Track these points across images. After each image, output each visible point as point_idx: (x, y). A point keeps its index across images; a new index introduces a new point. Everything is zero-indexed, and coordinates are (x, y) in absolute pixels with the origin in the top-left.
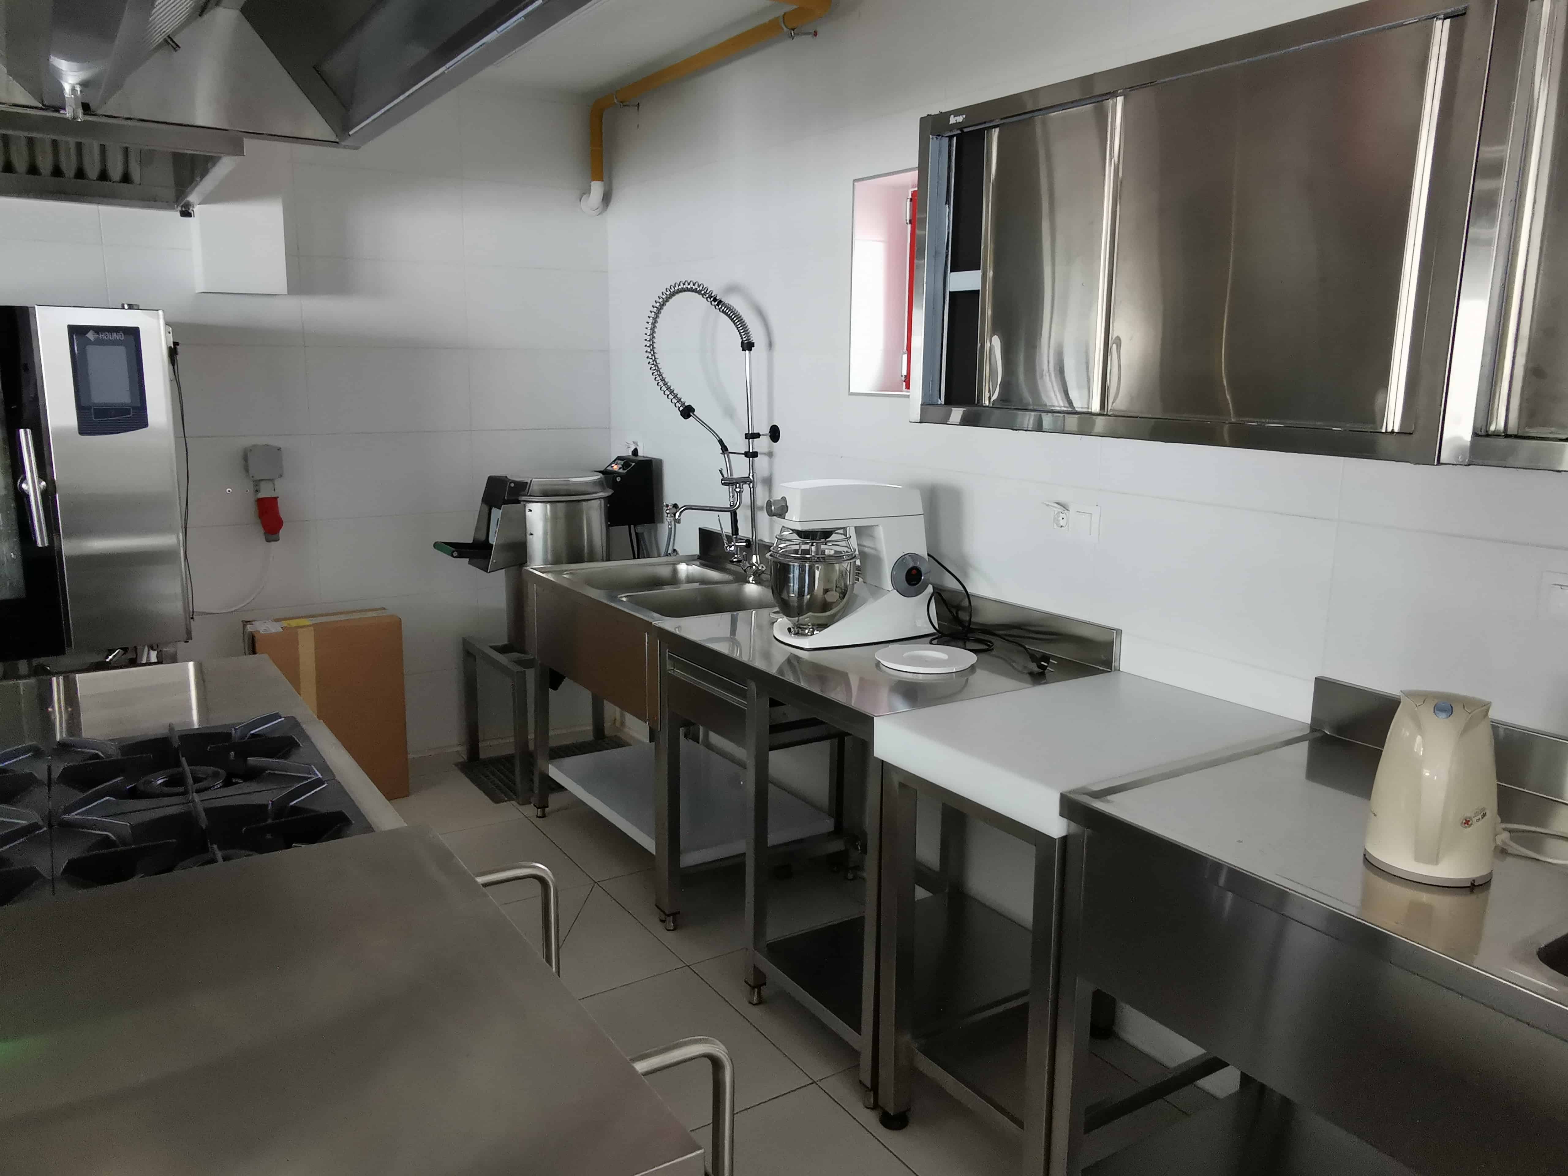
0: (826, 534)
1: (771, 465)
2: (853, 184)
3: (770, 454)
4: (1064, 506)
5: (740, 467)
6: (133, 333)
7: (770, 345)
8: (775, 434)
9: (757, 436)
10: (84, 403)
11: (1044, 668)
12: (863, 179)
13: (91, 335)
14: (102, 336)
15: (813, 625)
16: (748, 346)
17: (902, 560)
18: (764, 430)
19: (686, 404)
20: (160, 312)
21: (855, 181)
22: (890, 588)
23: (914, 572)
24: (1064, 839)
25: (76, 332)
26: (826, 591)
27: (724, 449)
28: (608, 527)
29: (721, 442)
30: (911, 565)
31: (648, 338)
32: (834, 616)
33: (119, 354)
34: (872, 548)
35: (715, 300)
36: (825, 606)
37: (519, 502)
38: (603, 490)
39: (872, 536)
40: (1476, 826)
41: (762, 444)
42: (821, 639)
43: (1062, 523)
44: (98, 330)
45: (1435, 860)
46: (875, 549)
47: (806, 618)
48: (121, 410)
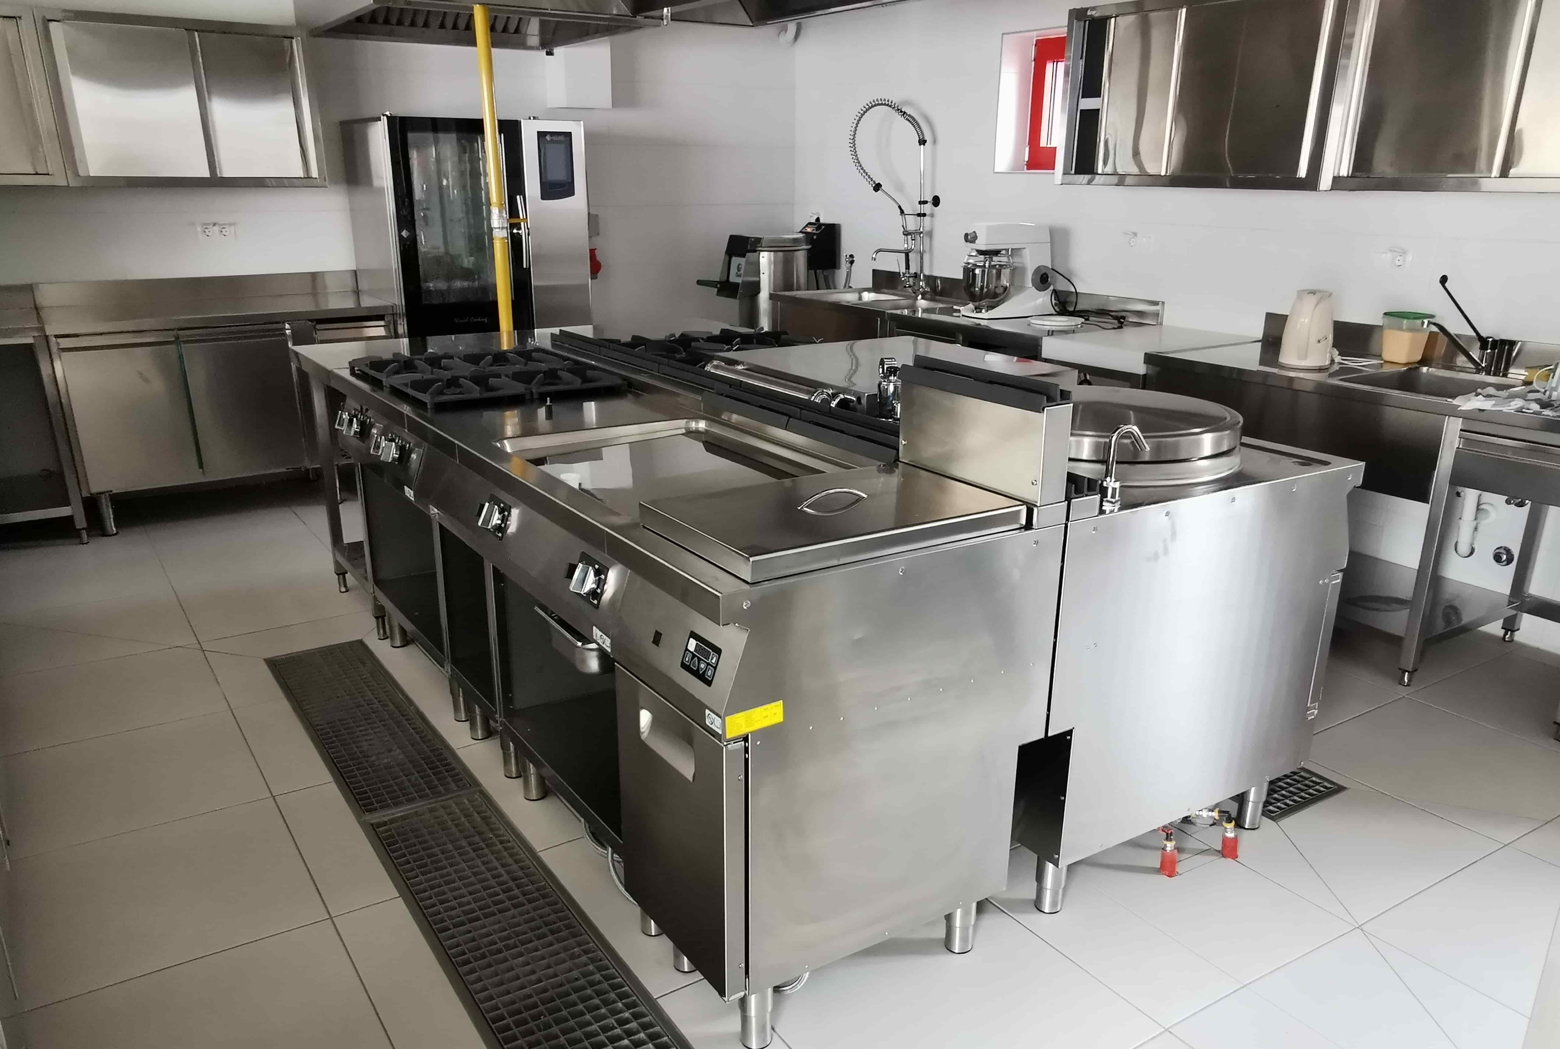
0: (997, 253)
1: (932, 223)
2: (1002, 37)
3: (932, 215)
4: (1135, 234)
5: (912, 224)
6: (568, 135)
7: (935, 142)
8: (936, 201)
9: (925, 202)
10: (543, 181)
11: (1122, 323)
12: (1008, 33)
13: (548, 138)
14: (554, 138)
15: (988, 307)
16: (922, 142)
17: (1038, 269)
18: (929, 198)
19: (877, 182)
20: (582, 122)
21: (1003, 34)
22: (1031, 285)
23: (1045, 276)
24: (1144, 375)
25: (541, 135)
26: (996, 287)
27: (902, 212)
28: (808, 270)
29: (900, 207)
30: (1044, 272)
31: (852, 137)
32: (1000, 301)
33: (562, 148)
34: (1020, 263)
35: (901, 112)
36: (996, 295)
37: (755, 251)
38: (807, 245)
39: (1021, 256)
40: (1323, 343)
41: (928, 208)
42: (993, 313)
43: (1132, 244)
44: (552, 134)
45: (1305, 358)
46: (1023, 263)
47: (983, 303)
48: (561, 184)
